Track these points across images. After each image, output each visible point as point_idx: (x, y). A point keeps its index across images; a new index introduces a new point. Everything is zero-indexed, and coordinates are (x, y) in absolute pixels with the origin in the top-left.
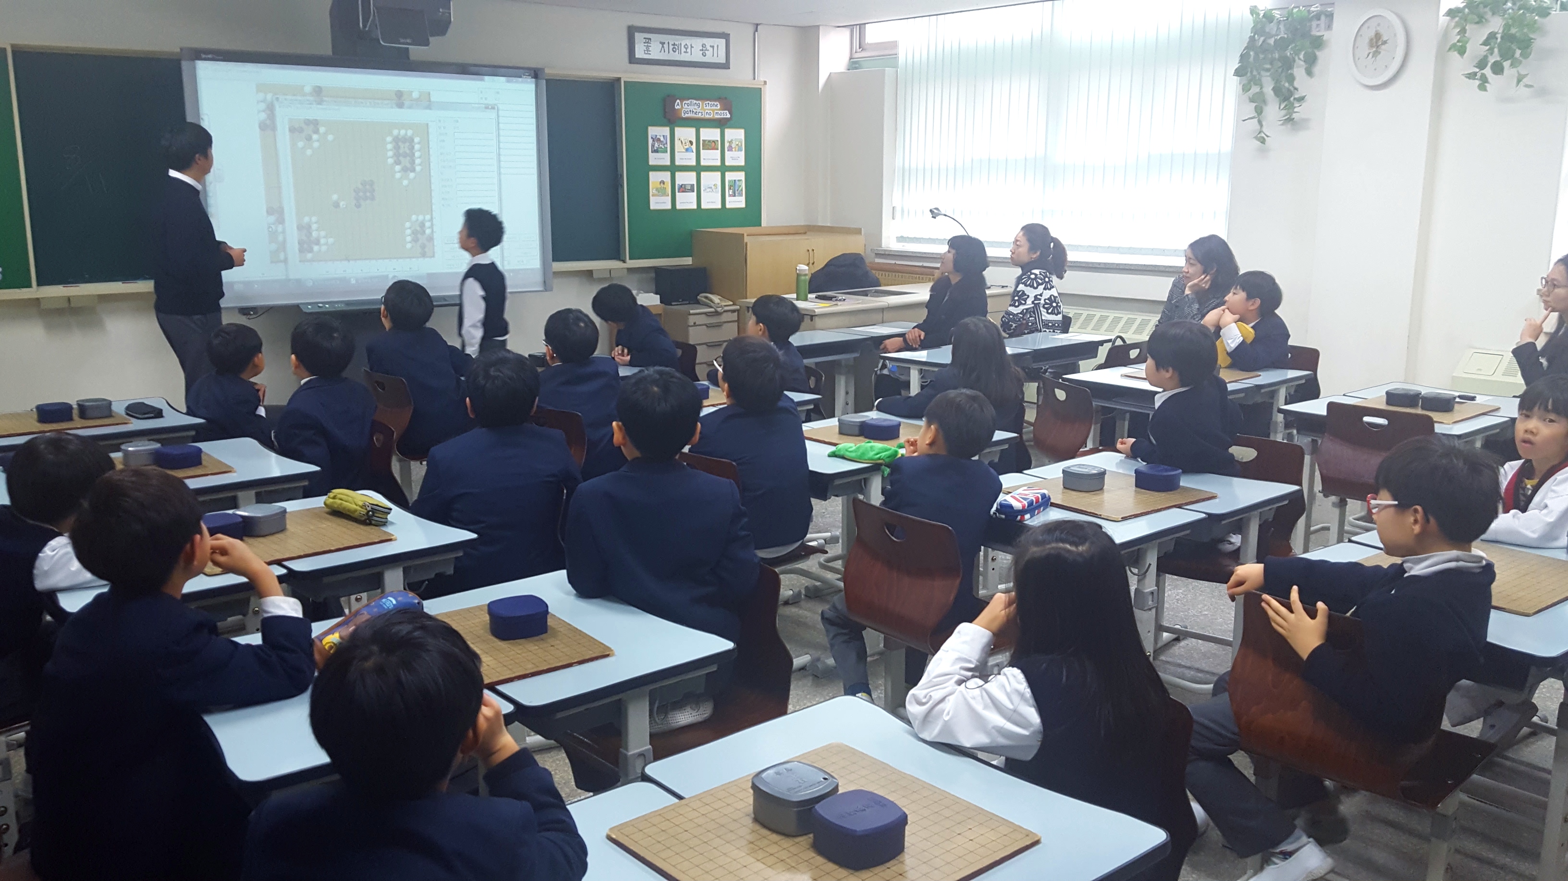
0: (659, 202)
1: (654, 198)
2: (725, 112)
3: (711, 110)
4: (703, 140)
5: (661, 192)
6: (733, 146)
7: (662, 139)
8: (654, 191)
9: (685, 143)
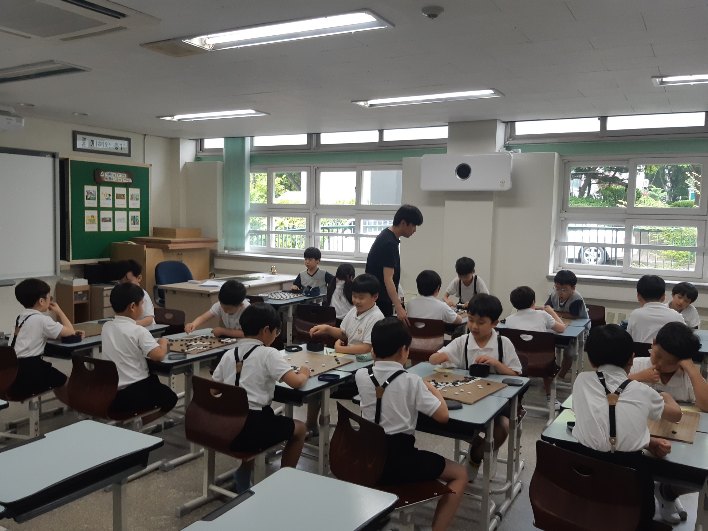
0: (90, 227)
1: (87, 225)
2: (129, 179)
3: (122, 178)
4: (116, 194)
5: (91, 221)
6: (134, 197)
7: (93, 192)
8: (88, 221)
9: (106, 195)
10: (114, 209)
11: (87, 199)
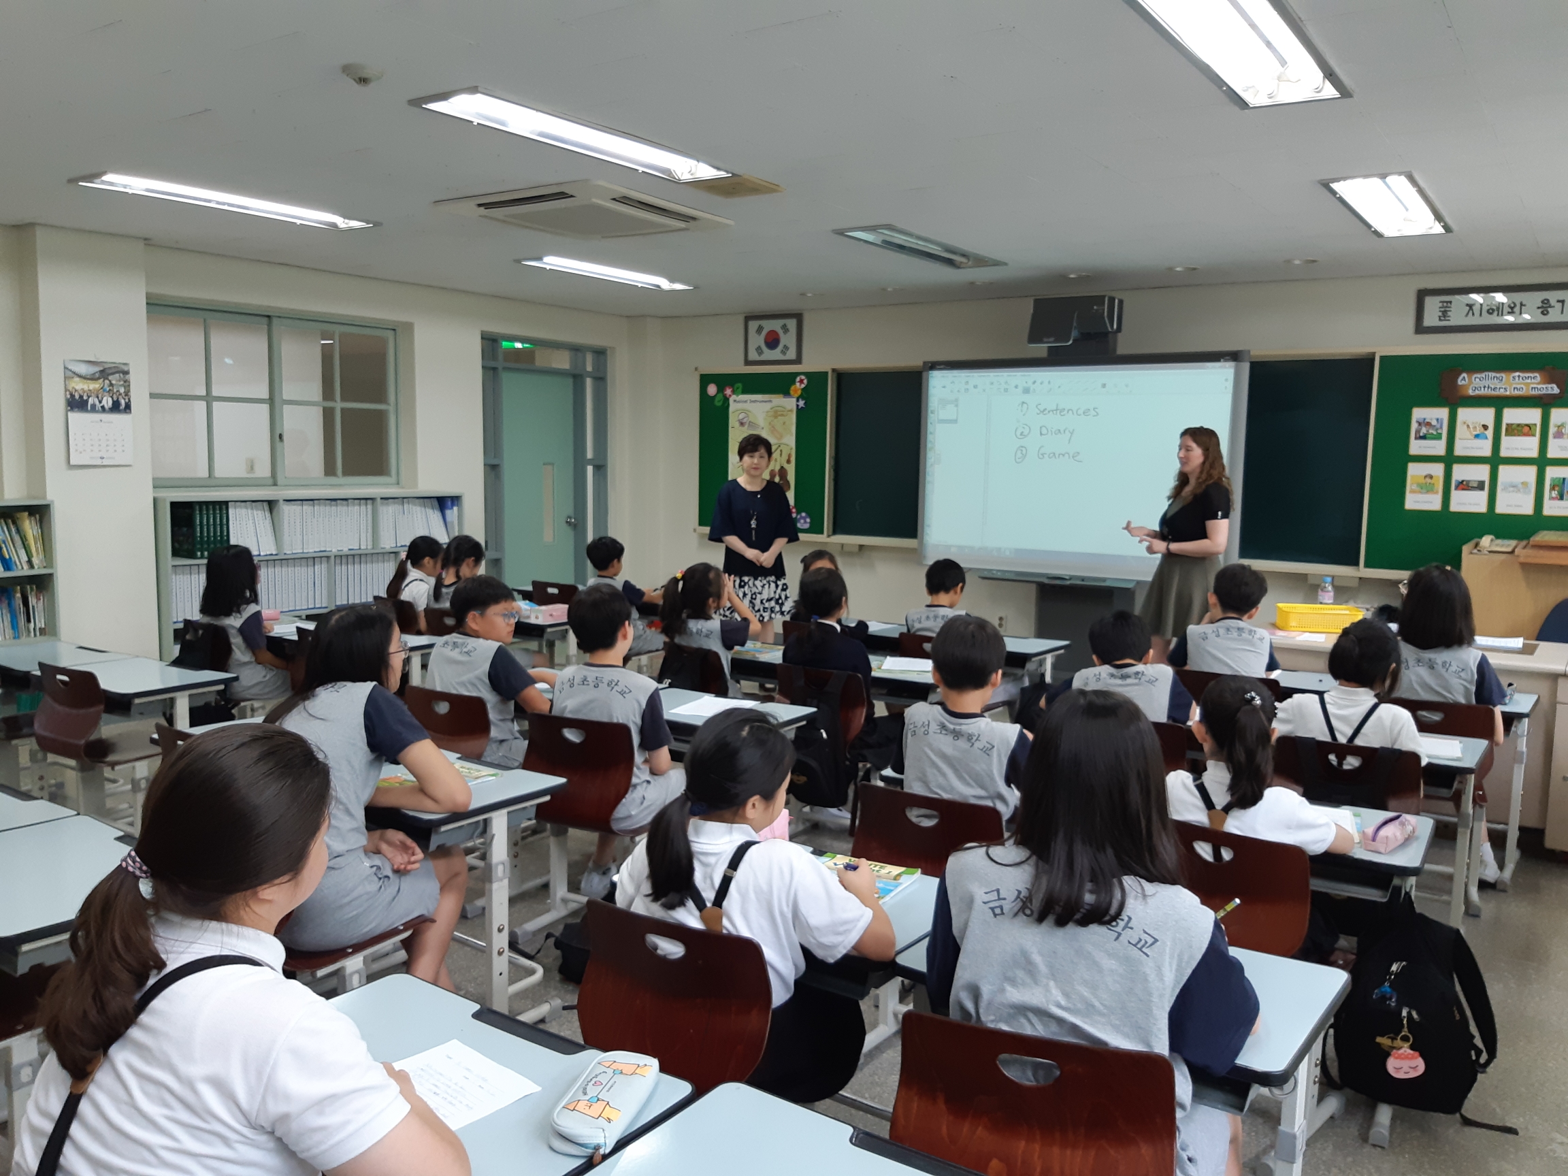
2: (1550, 386)
3: (1525, 383)
4: (1507, 424)
6: (1565, 431)
7: (1434, 423)
9: (1475, 427)
10: (1495, 461)
11: (1416, 438)
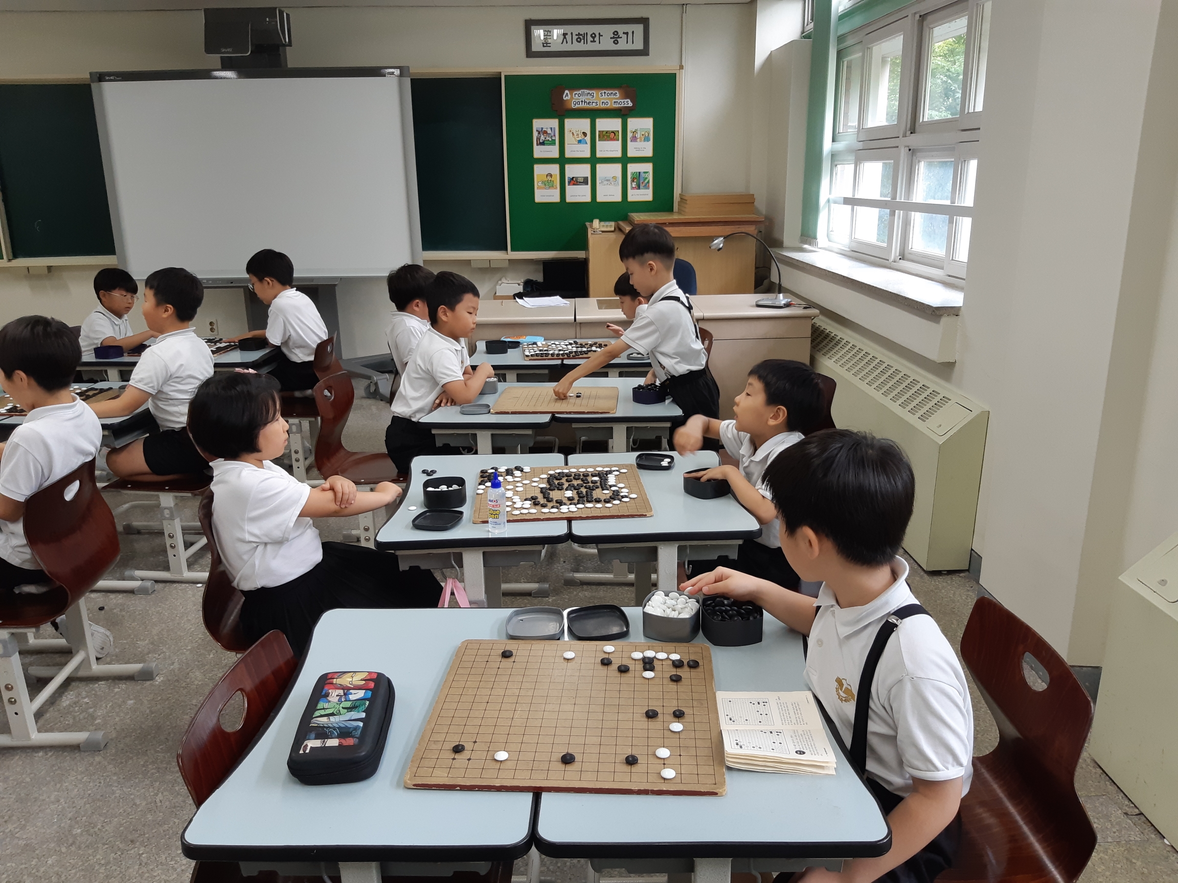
2: (626, 100)
3: (609, 99)
4: (600, 131)
6: (638, 135)
7: (549, 131)
9: (578, 135)
10: (594, 161)
11: (537, 145)
